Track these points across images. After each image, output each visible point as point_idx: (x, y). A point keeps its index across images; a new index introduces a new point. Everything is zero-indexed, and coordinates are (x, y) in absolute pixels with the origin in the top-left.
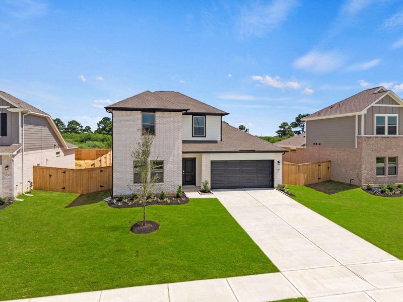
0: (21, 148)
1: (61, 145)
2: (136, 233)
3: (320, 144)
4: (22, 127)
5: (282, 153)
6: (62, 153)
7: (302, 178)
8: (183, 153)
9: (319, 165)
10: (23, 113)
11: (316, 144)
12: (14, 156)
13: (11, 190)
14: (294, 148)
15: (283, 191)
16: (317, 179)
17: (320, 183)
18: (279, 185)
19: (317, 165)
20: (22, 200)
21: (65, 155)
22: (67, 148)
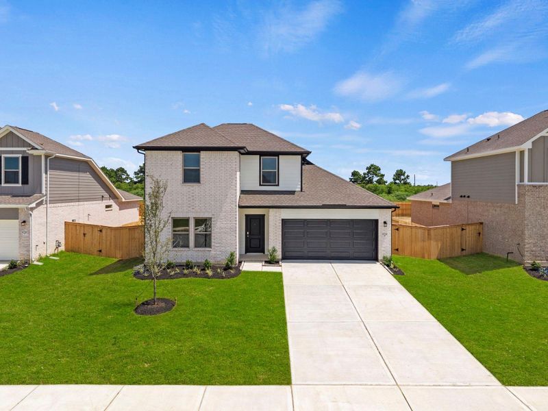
0: (44, 198)
1: (113, 196)
2: (139, 313)
3: (468, 197)
4: (46, 173)
5: (390, 210)
6: (115, 207)
7: (434, 248)
8: (240, 207)
9: (463, 229)
10: (47, 157)
11: (464, 196)
12: (32, 209)
13: (28, 251)
14: (436, 202)
15: (388, 266)
16: (460, 250)
17: (464, 256)
18: (384, 257)
19: (459, 230)
20: (40, 264)
21: (120, 210)
22: (124, 200)
